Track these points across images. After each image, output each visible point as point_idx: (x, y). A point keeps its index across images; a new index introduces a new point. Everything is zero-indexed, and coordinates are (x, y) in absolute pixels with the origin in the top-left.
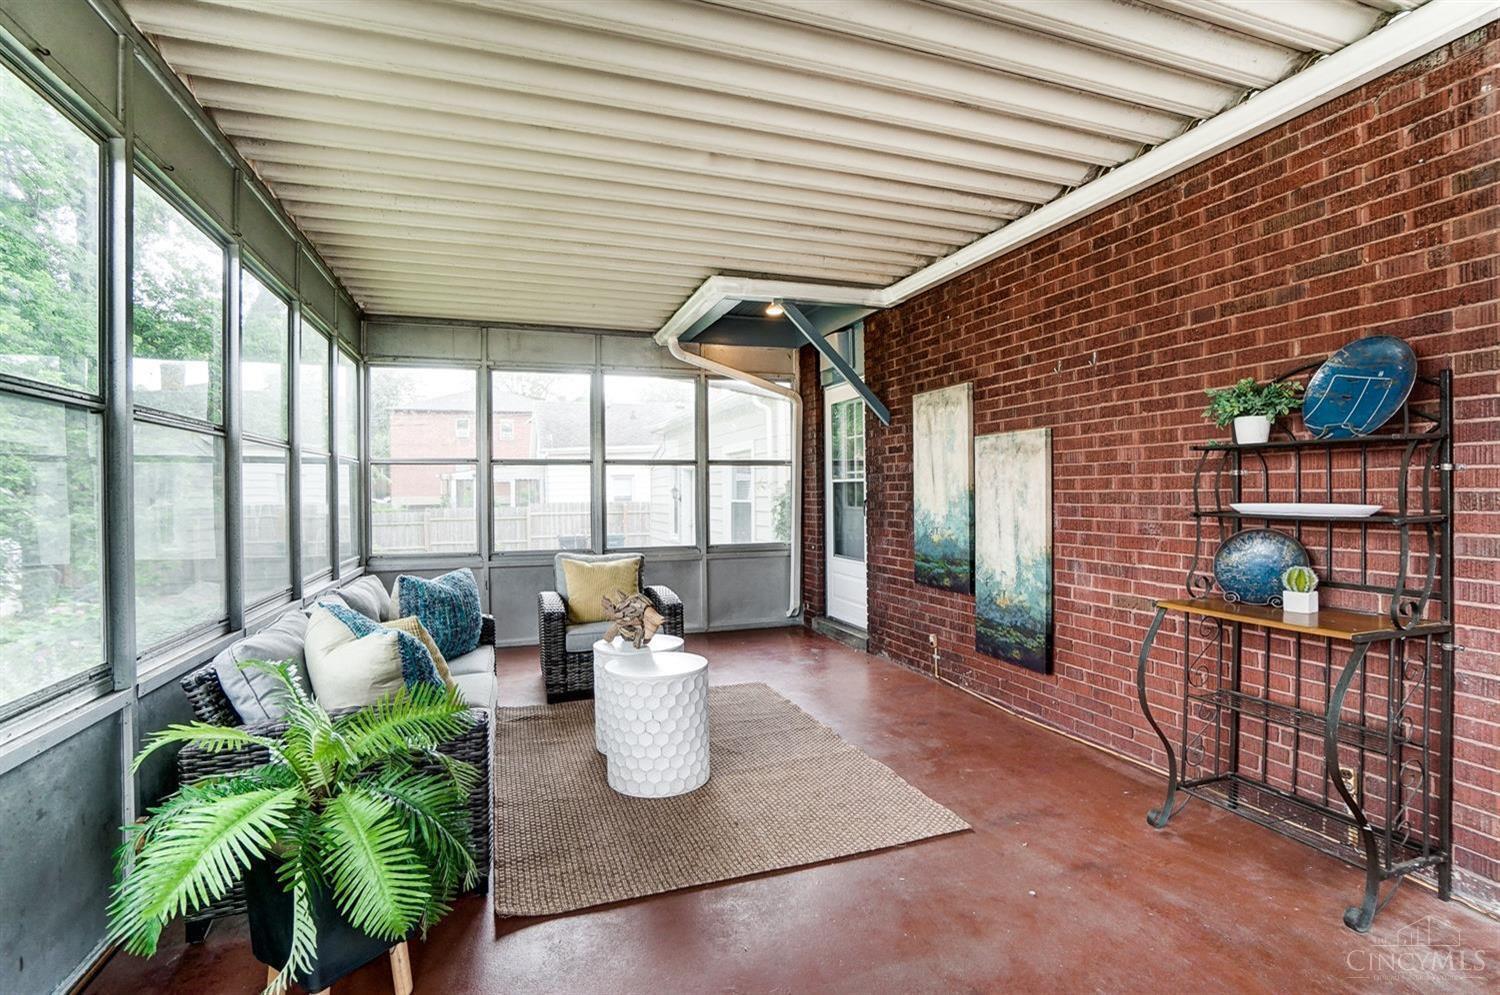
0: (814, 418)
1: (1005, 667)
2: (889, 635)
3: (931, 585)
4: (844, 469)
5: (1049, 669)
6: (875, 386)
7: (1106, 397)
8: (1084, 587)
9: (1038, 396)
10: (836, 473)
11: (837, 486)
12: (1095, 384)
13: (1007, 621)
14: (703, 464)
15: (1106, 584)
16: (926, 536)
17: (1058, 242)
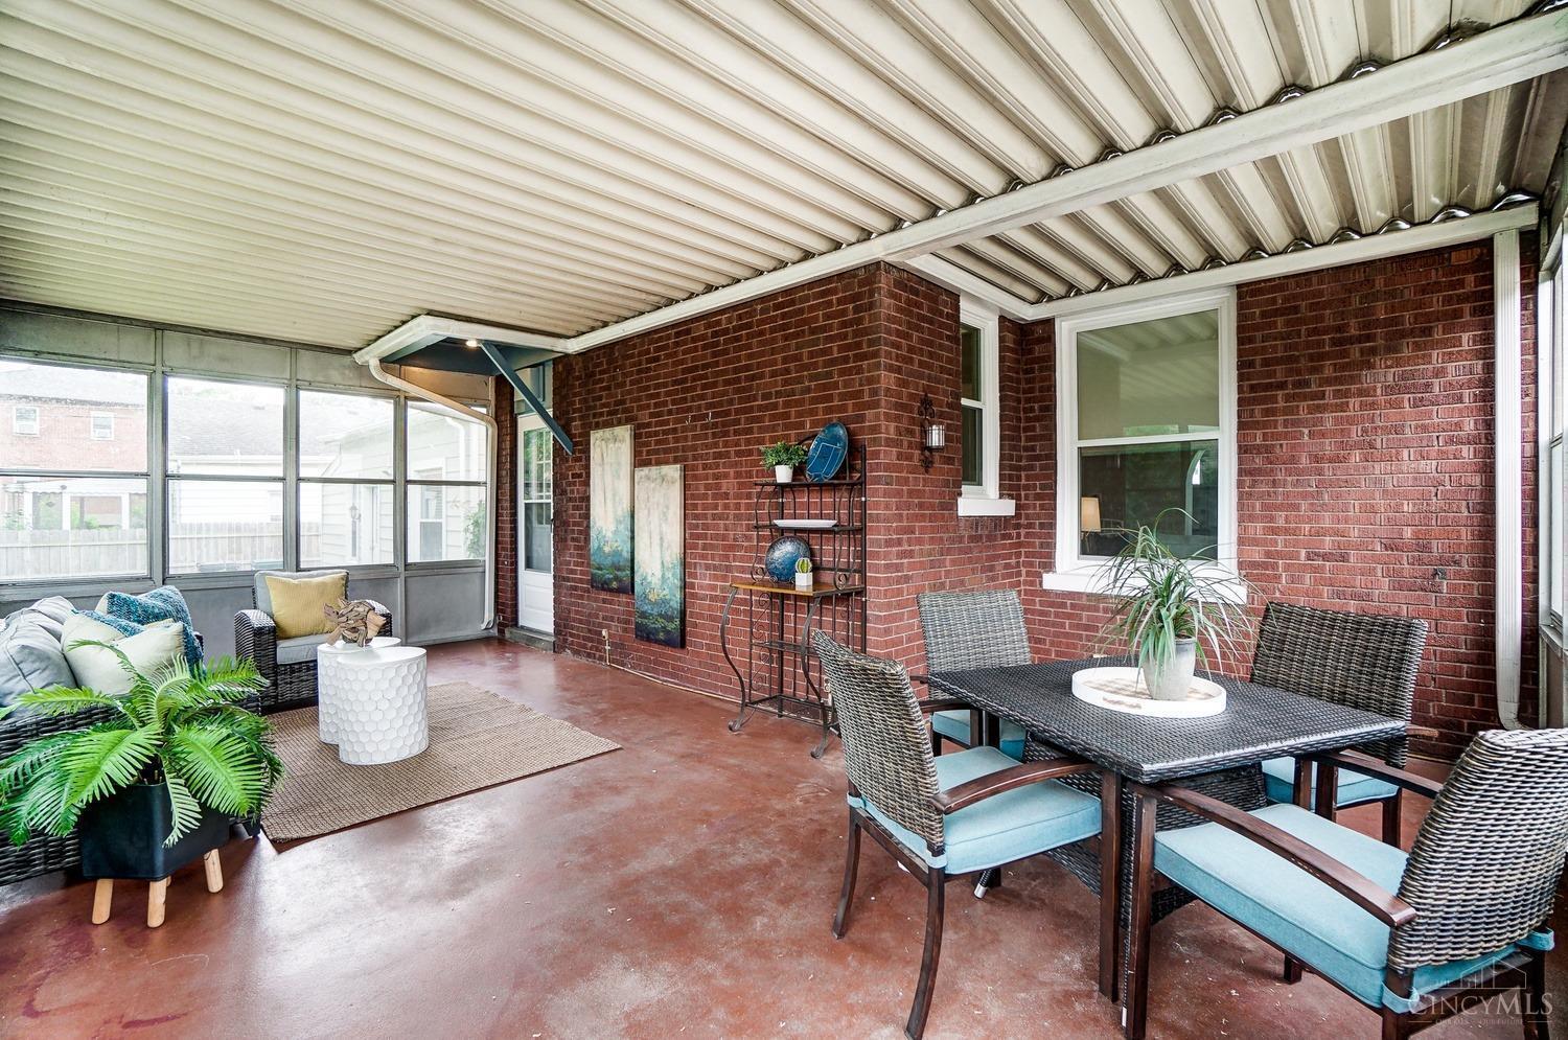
0: (508, 443)
1: (656, 648)
2: (572, 635)
3: (603, 589)
4: (534, 492)
5: (683, 645)
6: (561, 421)
7: (716, 445)
8: (703, 581)
9: (677, 440)
10: (527, 494)
11: (528, 507)
12: (710, 435)
13: (655, 612)
14: (401, 482)
15: (716, 578)
16: (599, 548)
17: (691, 328)
